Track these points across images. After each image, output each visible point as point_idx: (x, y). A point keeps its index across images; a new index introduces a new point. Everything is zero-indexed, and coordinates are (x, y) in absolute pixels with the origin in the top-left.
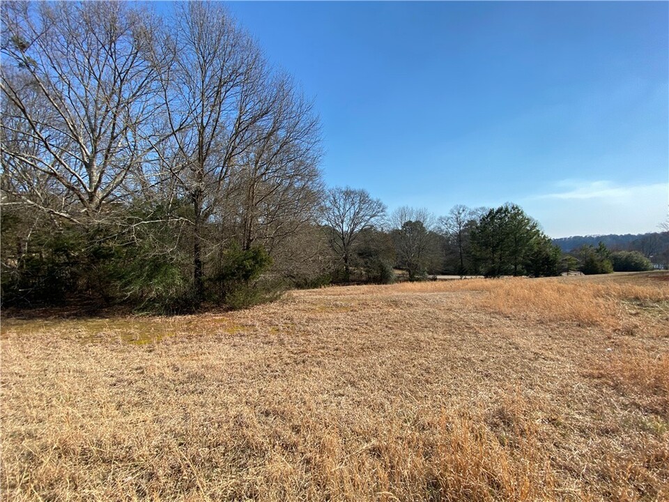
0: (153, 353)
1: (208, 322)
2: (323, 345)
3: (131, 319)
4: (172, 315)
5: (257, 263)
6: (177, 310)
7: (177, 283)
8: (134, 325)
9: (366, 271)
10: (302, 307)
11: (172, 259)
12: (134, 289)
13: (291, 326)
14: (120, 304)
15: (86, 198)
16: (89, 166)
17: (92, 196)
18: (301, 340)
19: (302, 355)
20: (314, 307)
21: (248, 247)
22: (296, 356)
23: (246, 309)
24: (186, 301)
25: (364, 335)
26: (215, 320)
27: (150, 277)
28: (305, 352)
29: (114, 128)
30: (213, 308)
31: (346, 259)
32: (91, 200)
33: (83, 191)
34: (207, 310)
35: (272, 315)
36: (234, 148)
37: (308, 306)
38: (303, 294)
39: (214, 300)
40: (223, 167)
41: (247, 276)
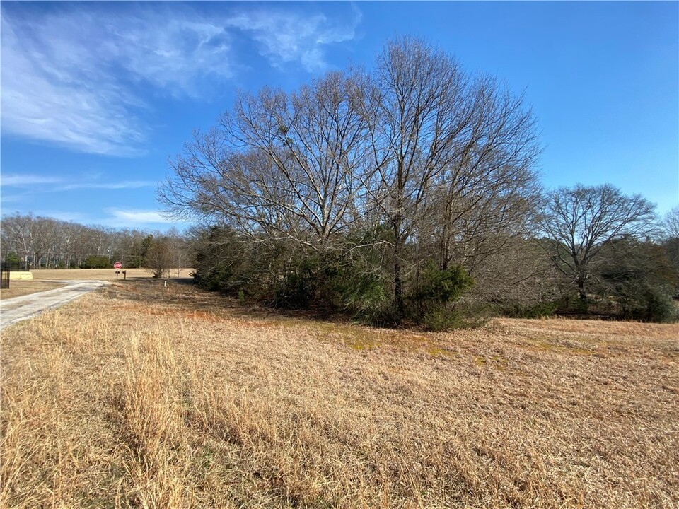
0: (366, 359)
1: (409, 339)
2: (551, 393)
3: (348, 326)
4: (378, 327)
5: (456, 283)
6: (382, 323)
7: (381, 299)
8: (351, 331)
9: (619, 301)
10: (514, 339)
11: (377, 278)
12: (351, 301)
13: (501, 360)
14: (341, 312)
15: (320, 230)
16: (322, 207)
17: (324, 228)
18: (517, 379)
19: (520, 398)
20: (532, 342)
21: (445, 267)
22: (511, 398)
23: (446, 331)
24: (388, 315)
25: (621, 393)
26: (416, 339)
27: (362, 292)
28: (525, 396)
29: (337, 175)
30: (412, 326)
31: (580, 283)
32: (323, 232)
33: (319, 226)
34: (406, 326)
35: (476, 344)
36: (430, 170)
37: (523, 340)
38: (514, 324)
39: (413, 318)
40: (420, 190)
41: (446, 297)
